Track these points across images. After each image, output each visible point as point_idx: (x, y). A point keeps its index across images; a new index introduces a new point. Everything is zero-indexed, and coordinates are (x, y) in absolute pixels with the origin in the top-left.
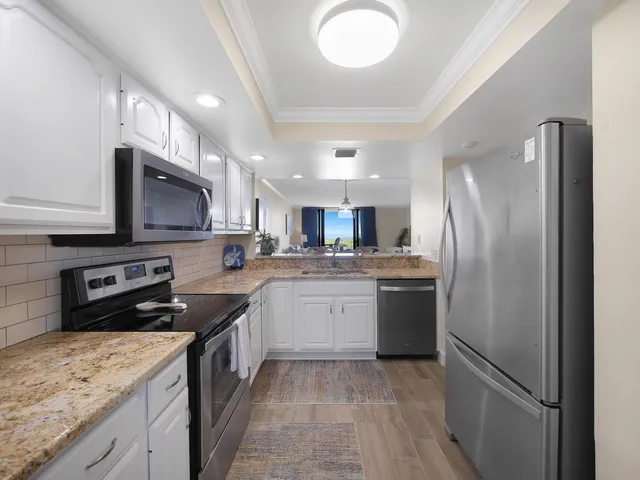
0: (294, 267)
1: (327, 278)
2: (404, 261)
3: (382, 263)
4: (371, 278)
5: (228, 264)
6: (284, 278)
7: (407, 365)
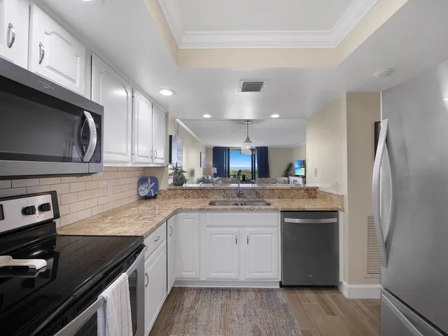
0: (203, 197)
1: (233, 210)
2: (303, 191)
3: (282, 194)
4: (276, 210)
5: (142, 194)
6: (191, 210)
7: (310, 295)
